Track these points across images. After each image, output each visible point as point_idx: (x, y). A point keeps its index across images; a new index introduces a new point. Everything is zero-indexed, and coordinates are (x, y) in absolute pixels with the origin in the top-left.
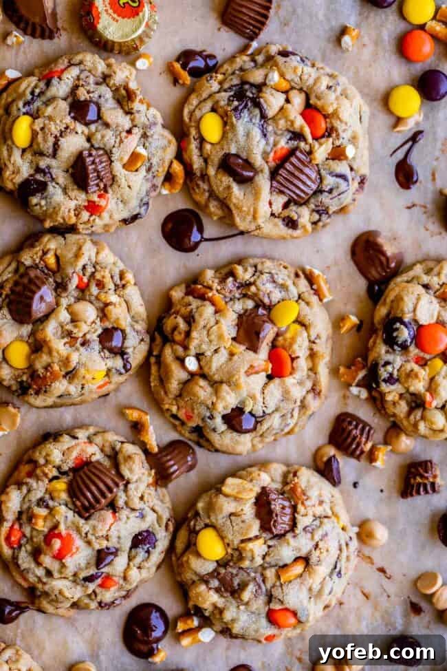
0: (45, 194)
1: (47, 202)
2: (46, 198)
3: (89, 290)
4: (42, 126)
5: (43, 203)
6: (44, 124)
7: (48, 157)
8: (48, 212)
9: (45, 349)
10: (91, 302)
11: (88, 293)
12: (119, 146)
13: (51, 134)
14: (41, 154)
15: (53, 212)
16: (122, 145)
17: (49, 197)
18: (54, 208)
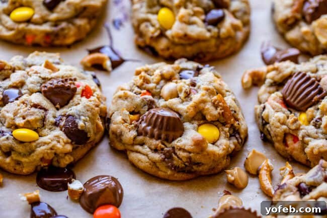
0: (77, 116)
1: (83, 115)
2: (79, 115)
3: (152, 89)
4: (21, 118)
5: (83, 118)
6: (20, 117)
7: (46, 114)
8: (90, 116)
9: (202, 105)
10: (162, 88)
11: (154, 90)
12: (40, 73)
13: (29, 110)
14: (44, 119)
15: (91, 112)
16: (39, 72)
17: (78, 113)
18: (88, 111)
